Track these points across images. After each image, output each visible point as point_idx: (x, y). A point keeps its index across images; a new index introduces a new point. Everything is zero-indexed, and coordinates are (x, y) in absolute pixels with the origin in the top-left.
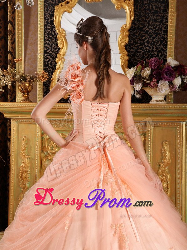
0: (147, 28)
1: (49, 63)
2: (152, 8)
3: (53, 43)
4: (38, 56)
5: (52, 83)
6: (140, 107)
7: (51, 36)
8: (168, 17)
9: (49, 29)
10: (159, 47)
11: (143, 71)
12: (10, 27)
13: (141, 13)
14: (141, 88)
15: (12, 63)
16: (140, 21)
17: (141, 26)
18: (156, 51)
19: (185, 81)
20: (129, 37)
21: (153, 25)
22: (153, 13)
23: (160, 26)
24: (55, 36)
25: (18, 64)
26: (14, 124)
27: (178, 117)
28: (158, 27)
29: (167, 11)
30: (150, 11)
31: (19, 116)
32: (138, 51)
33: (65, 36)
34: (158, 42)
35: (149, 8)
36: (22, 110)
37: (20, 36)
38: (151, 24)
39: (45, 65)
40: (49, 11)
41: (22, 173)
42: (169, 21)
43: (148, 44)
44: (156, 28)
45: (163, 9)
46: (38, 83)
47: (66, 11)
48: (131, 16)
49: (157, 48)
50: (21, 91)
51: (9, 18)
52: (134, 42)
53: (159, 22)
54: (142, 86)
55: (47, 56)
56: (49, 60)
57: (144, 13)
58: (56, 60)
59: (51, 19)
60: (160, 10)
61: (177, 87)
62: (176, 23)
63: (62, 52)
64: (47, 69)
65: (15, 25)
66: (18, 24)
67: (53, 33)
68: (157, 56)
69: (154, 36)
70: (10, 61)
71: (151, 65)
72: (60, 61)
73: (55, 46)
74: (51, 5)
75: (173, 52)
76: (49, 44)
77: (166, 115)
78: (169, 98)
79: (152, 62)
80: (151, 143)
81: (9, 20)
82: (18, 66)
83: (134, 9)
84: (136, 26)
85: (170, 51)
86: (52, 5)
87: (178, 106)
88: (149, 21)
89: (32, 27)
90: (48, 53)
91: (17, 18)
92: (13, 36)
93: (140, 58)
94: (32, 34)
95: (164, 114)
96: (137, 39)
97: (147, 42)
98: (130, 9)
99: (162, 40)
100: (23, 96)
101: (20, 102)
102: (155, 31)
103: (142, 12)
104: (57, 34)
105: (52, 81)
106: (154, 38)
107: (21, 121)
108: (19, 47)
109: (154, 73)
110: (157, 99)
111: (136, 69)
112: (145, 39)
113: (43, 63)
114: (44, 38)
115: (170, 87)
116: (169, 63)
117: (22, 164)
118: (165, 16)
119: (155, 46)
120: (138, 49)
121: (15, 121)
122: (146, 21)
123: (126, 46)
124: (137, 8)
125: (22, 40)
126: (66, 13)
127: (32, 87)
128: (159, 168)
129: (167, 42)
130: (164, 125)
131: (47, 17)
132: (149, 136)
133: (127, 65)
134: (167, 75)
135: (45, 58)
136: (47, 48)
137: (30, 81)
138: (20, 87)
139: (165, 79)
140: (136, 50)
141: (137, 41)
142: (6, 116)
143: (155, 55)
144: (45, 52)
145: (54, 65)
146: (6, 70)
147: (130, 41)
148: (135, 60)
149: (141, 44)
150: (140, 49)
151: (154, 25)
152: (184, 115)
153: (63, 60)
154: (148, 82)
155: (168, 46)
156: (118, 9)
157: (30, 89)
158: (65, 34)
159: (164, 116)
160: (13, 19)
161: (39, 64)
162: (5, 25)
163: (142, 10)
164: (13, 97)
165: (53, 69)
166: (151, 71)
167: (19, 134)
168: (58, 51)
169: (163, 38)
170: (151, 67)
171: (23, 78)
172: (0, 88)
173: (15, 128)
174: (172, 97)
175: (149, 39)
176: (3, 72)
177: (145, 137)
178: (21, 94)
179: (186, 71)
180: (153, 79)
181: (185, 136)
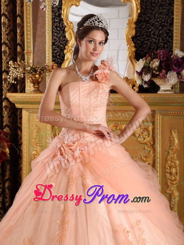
0: (153, 20)
1: (58, 54)
2: (158, 1)
3: (61, 35)
4: (47, 48)
6: (149, 97)
7: (58, 29)
8: (173, 10)
9: (57, 22)
10: (165, 38)
11: (152, 62)
12: (18, 20)
13: (147, 6)
14: (150, 79)
15: (21, 55)
16: (146, 14)
17: (147, 19)
18: (162, 42)
20: (136, 30)
21: (159, 18)
22: (159, 6)
23: (165, 19)
24: (63, 28)
25: (28, 56)
26: (25, 114)
28: (163, 20)
29: (172, 4)
30: (156, 4)
31: (31, 106)
32: (145, 42)
33: (73, 28)
34: (164, 34)
35: (155, 1)
36: (33, 101)
37: (28, 28)
38: (157, 17)
39: (53, 57)
42: (175, 13)
43: (154, 35)
44: (162, 20)
45: (168, 2)
47: (73, 5)
48: (137, 9)
49: (163, 40)
50: (32, 82)
51: (18, 11)
52: (140, 34)
53: (164, 15)
54: (151, 76)
55: (55, 47)
56: (58, 52)
57: (150, 7)
58: (65, 52)
59: (59, 13)
60: (166, 3)
62: (182, 15)
63: (70, 44)
64: (56, 60)
65: (23, 18)
66: (26, 17)
67: (61, 26)
68: (163, 47)
69: (160, 28)
70: (20, 53)
71: (160, 57)
72: (68, 52)
73: (63, 39)
75: (179, 43)
76: (57, 37)
77: (175, 104)
78: (175, 87)
79: (161, 54)
80: (159, 131)
81: (17, 14)
82: (28, 58)
83: (141, 2)
84: (142, 19)
85: (176, 42)
88: (155, 14)
89: (40, 20)
90: (56, 45)
91: (25, 12)
92: (21, 29)
93: (147, 49)
94: (40, 27)
96: (143, 32)
97: (154, 34)
98: (137, 3)
99: (168, 31)
100: (34, 87)
101: (31, 93)
102: (161, 23)
103: (149, 6)
104: (65, 26)
106: (160, 30)
107: (32, 111)
108: (27, 40)
109: (163, 65)
110: (166, 89)
111: (146, 61)
112: (151, 31)
113: (51, 54)
114: (52, 31)
115: (178, 77)
116: (177, 55)
117: (34, 152)
118: (171, 9)
119: (161, 38)
121: (26, 111)
122: (152, 14)
123: (133, 38)
124: (143, 2)
125: (31, 33)
126: (74, 6)
127: (42, 78)
128: (168, 155)
129: (173, 34)
130: (173, 113)
131: (54, 10)
133: (134, 56)
134: (176, 67)
135: (53, 50)
136: (55, 40)
137: (40, 72)
138: (30, 79)
139: (174, 70)
140: (143, 42)
141: (144, 33)
142: (18, 106)
143: (161, 46)
144: (53, 44)
145: (63, 56)
146: (17, 61)
147: (136, 33)
148: (141, 51)
149: (147, 36)
150: (146, 40)
151: (160, 17)
153: (71, 51)
154: (157, 73)
155: (174, 38)
156: (125, 3)
157: (40, 80)
158: (73, 26)
159: (173, 106)
160: (21, 13)
161: (48, 56)
162: (13, 18)
163: (148, 3)
164: (22, 87)
165: (61, 60)
166: (160, 62)
167: (31, 124)
168: (66, 43)
169: (169, 30)
170: (160, 59)
171: (33, 69)
172: (13, 80)
173: (26, 118)
174: (178, 86)
175: (155, 31)
176: (14, 64)
177: (154, 125)
178: (30, 84)
180: (163, 70)
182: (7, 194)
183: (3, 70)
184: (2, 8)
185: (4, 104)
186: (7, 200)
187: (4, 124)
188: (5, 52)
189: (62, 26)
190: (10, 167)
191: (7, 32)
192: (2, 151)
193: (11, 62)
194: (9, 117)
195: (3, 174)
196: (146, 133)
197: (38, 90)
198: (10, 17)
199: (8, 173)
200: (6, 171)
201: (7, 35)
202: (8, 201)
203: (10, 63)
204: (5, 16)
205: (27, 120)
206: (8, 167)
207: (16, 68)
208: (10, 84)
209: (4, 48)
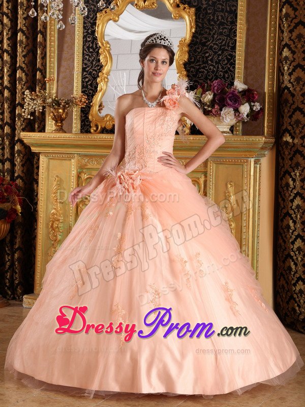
0: (212, 42)
1: (89, 83)
2: (218, 19)
3: (94, 58)
4: (75, 75)
5: (91, 109)
6: (199, 140)
7: (91, 50)
8: (236, 30)
10: (225, 66)
11: (204, 95)
12: (40, 38)
13: (204, 24)
15: (41, 84)
16: (203, 34)
17: (204, 40)
18: (221, 71)
19: (254, 109)
20: (189, 54)
21: (218, 40)
22: (219, 25)
23: (226, 41)
24: (97, 50)
25: (50, 85)
26: (43, 160)
27: (246, 151)
28: (224, 42)
29: (235, 23)
30: (215, 22)
31: (51, 150)
32: (200, 70)
33: (109, 50)
34: (224, 60)
35: (214, 19)
36: (53, 142)
37: (52, 49)
38: (216, 38)
39: (83, 87)
40: (90, 19)
41: (53, 222)
42: (238, 35)
43: (212, 62)
44: (221, 43)
45: (230, 20)
46: (75, 110)
47: (111, 19)
48: (191, 28)
49: (223, 68)
50: (53, 119)
51: (39, 26)
52: (195, 60)
53: (225, 36)
55: (86, 74)
56: (89, 80)
58: (98, 80)
59: (92, 29)
60: (227, 22)
61: (245, 116)
62: (246, 37)
63: (105, 70)
64: (86, 91)
65: (46, 35)
66: (50, 34)
67: (94, 47)
68: (222, 78)
69: (220, 53)
70: (40, 80)
71: (214, 88)
72: (102, 81)
73: (96, 63)
75: (243, 73)
76: (89, 60)
77: (231, 149)
78: (236, 129)
79: (215, 85)
80: (212, 184)
81: (39, 29)
82: (50, 88)
83: (196, 19)
84: (197, 40)
85: (239, 72)
86: (94, 11)
87: (245, 138)
88: (214, 34)
89: (68, 39)
90: (87, 72)
91: (48, 27)
92: (43, 50)
93: (202, 80)
94: (68, 47)
95: (228, 147)
96: (199, 56)
97: (211, 60)
98: (191, 19)
99: (229, 57)
100: (56, 125)
101: (52, 132)
102: (221, 46)
103: (206, 23)
104: (100, 47)
105: (92, 106)
106: (220, 55)
107: (53, 156)
108: (50, 64)
109: (216, 99)
110: (222, 130)
111: (196, 94)
112: (208, 57)
113: (80, 84)
114: (83, 52)
115: (235, 115)
116: (236, 87)
117: (53, 211)
118: (233, 29)
119: (221, 65)
120: (200, 68)
121: (45, 156)
122: (210, 34)
123: (185, 64)
124: (199, 18)
125: (55, 55)
126: (111, 21)
127: (67, 114)
129: (235, 60)
130: (229, 161)
131: (87, 26)
132: (210, 175)
134: (231, 102)
135: (84, 78)
136: (86, 64)
137: (64, 106)
138: (52, 114)
139: (230, 106)
140: (198, 70)
141: (199, 58)
142: (34, 149)
143: (221, 75)
144: (84, 70)
145: (95, 86)
146: (35, 92)
147: (190, 58)
148: (196, 81)
149: (204, 63)
150: (202, 68)
151: (220, 39)
152: (251, 150)
153: (106, 80)
154: (209, 109)
155: (237, 66)
157: (64, 116)
158: (109, 47)
159: (228, 151)
160: (44, 28)
161: (76, 85)
162: (33, 35)
163: (205, 20)
164: (42, 126)
165: (94, 92)
166: (214, 95)
167: (50, 173)
168: (100, 69)
169: (230, 55)
170: (213, 91)
171: (55, 102)
172: (28, 115)
173: (45, 165)
174: (240, 127)
175: (213, 57)
176: (31, 94)
177: (206, 176)
178: (52, 122)
179: (257, 97)
180: (216, 105)
181: (254, 176)
182: (16, 268)
183: (17, 102)
184: (19, 22)
185: (16, 147)
186: (17, 276)
187: (16, 175)
188: (21, 79)
189: (96, 46)
190: (22, 233)
191: (24, 54)
192: (12, 208)
193: (27, 92)
194: (23, 165)
195: (12, 243)
197: (61, 129)
198: (29, 33)
199: (18, 240)
200: (16, 238)
201: (24, 56)
203: (25, 93)
204: (23, 32)
205: (45, 168)
206: (19, 232)
207: (34, 100)
208: (25, 121)
209: (19, 74)
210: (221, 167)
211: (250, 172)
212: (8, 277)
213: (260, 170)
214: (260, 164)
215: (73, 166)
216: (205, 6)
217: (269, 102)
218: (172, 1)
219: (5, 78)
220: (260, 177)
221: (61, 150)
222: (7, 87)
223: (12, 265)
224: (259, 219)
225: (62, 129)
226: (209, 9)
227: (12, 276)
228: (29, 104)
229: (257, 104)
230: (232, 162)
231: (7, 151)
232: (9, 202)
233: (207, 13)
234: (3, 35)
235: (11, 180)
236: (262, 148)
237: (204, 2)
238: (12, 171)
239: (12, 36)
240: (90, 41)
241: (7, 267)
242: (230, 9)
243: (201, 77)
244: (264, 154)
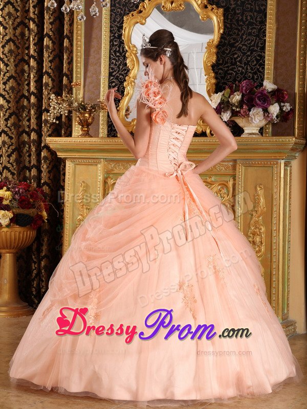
0: (240, 43)
2: (246, 19)
3: (121, 62)
4: (102, 80)
7: (118, 54)
8: (266, 30)
9: (116, 45)
10: (254, 67)
11: (232, 96)
12: (66, 43)
14: (230, 118)
15: (68, 89)
16: (231, 35)
17: (232, 41)
18: (250, 72)
19: (284, 109)
20: (217, 55)
21: (247, 40)
22: (248, 25)
23: (255, 42)
24: (123, 54)
25: (76, 90)
26: (69, 165)
27: (275, 153)
28: (253, 43)
29: (264, 23)
30: (244, 23)
31: (77, 155)
33: (136, 53)
34: (254, 61)
35: (242, 19)
36: (80, 147)
37: (79, 54)
38: (245, 39)
40: (116, 23)
42: (267, 35)
44: (250, 43)
45: (259, 20)
46: (101, 114)
48: (219, 29)
49: (252, 69)
50: (79, 124)
51: (65, 31)
52: (223, 61)
53: (254, 36)
54: (231, 115)
55: (113, 79)
57: (236, 25)
58: (124, 85)
59: (119, 33)
60: (256, 21)
61: (275, 116)
62: (276, 37)
63: (132, 74)
65: (72, 40)
66: (77, 39)
67: (121, 50)
68: (252, 79)
69: (249, 53)
70: (66, 86)
71: (242, 89)
72: (129, 85)
73: (123, 67)
74: (119, 15)
75: (272, 74)
76: (116, 65)
77: (260, 151)
78: (266, 131)
79: (243, 85)
80: (241, 187)
81: (65, 34)
82: (76, 93)
83: (224, 20)
84: (226, 41)
85: (268, 72)
86: (121, 14)
88: (243, 34)
89: (94, 43)
90: (114, 76)
91: (75, 32)
92: (70, 54)
93: (231, 82)
94: (94, 52)
95: (257, 149)
96: (227, 58)
97: (240, 62)
98: (219, 20)
99: (259, 58)
100: (82, 130)
101: (78, 138)
102: (250, 47)
103: (234, 24)
104: (127, 51)
106: (249, 56)
107: (79, 162)
108: (77, 69)
109: (245, 99)
110: (250, 132)
111: (224, 94)
112: (237, 58)
114: (110, 57)
115: (264, 115)
116: (265, 87)
117: (80, 217)
118: (263, 28)
119: (250, 66)
120: (228, 70)
121: (71, 161)
122: (238, 35)
123: (213, 66)
124: (228, 19)
125: (82, 59)
126: (139, 24)
127: (93, 118)
128: (251, 218)
129: (265, 61)
130: (258, 163)
131: (113, 30)
132: (239, 178)
133: (214, 90)
134: (260, 101)
135: (110, 82)
136: (112, 69)
137: (90, 111)
138: (78, 119)
139: (259, 106)
140: (226, 72)
141: (228, 60)
142: (60, 155)
143: (250, 77)
144: (110, 74)
145: (122, 90)
146: (61, 97)
147: (218, 59)
149: (232, 64)
150: (231, 70)
151: (249, 40)
152: (281, 151)
153: (133, 84)
154: (238, 110)
155: (266, 67)
156: (203, 20)
157: (90, 120)
158: (136, 51)
159: (257, 153)
160: (70, 33)
161: (103, 90)
162: (60, 40)
163: (234, 21)
164: (68, 132)
166: (242, 96)
167: (76, 179)
168: (126, 73)
169: (259, 56)
170: (242, 92)
171: (82, 107)
172: (54, 119)
173: (71, 171)
174: (270, 129)
175: (242, 58)
176: (57, 99)
177: (234, 180)
178: (78, 128)
179: (287, 97)
180: (244, 105)
181: (284, 178)
183: (43, 108)
184: (45, 27)
185: (42, 153)
186: (43, 284)
187: (42, 181)
188: (47, 84)
189: (123, 50)
190: (48, 240)
191: (50, 59)
192: (38, 214)
193: (53, 96)
194: (49, 172)
195: (39, 250)
196: (225, 191)
197: (87, 134)
198: (55, 38)
199: (44, 248)
200: (42, 245)
202: (44, 286)
203: (51, 98)
204: (49, 37)
205: (71, 174)
206: (46, 239)
207: (59, 104)
208: (52, 127)
209: (45, 79)
210: (250, 169)
211: (280, 174)
212: (35, 285)
213: (291, 173)
214: (291, 167)
215: (99, 171)
216: (233, 6)
217: (300, 102)
218: (199, 2)
219: (32, 84)
220: (290, 180)
221: (87, 156)
222: (33, 93)
223: (39, 273)
224: (290, 223)
225: (89, 134)
226: (238, 9)
227: (38, 285)
228: (54, 107)
229: (287, 105)
230: (261, 164)
231: (33, 157)
232: (35, 208)
233: (235, 13)
234: (30, 41)
235: (37, 187)
236: (293, 150)
237: (232, 2)
238: (39, 178)
239: (38, 41)
240: (117, 44)
241: (34, 275)
242: (259, 8)
243: (229, 79)
244: (295, 156)
